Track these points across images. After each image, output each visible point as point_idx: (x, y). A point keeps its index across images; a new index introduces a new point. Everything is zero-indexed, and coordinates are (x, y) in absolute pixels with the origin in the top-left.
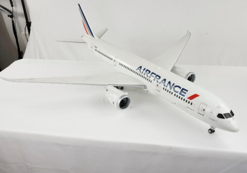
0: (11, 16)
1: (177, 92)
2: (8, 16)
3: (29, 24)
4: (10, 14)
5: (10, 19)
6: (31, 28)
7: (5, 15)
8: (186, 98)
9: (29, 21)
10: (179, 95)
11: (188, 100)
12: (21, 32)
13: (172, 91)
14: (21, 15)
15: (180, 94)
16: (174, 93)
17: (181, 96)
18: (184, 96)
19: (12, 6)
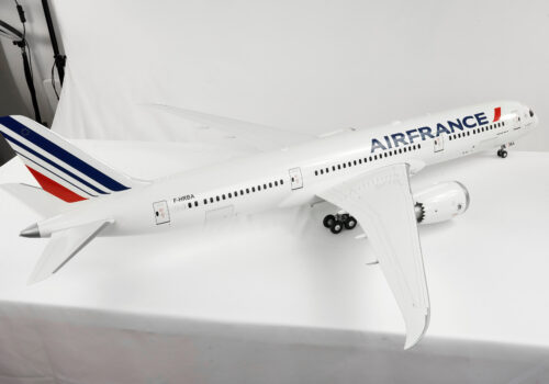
0: (21, 44)
1: (475, 125)
2: (15, 43)
3: (60, 61)
4: (20, 39)
5: (18, 50)
6: (66, 69)
7: (8, 41)
8: (491, 123)
9: (61, 53)
10: (480, 127)
11: (496, 123)
12: (43, 79)
13: (466, 129)
14: (43, 41)
15: (480, 124)
16: (471, 130)
17: (484, 126)
18: (487, 122)
19: (23, 20)
